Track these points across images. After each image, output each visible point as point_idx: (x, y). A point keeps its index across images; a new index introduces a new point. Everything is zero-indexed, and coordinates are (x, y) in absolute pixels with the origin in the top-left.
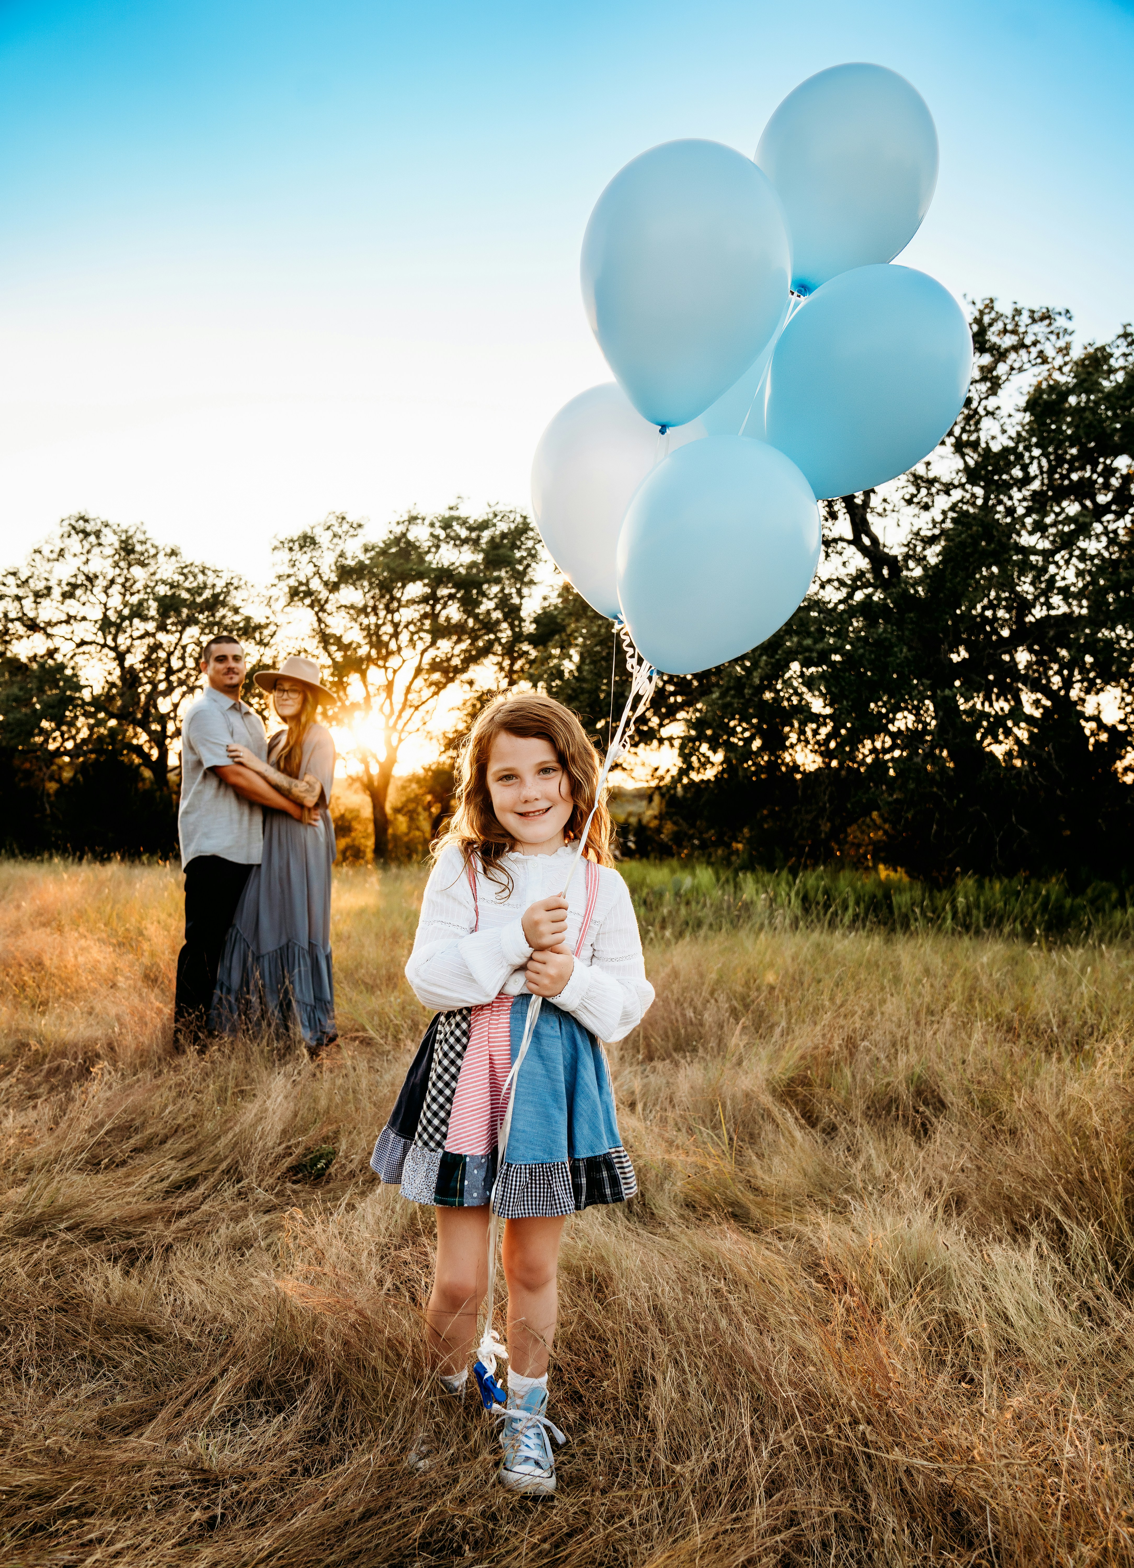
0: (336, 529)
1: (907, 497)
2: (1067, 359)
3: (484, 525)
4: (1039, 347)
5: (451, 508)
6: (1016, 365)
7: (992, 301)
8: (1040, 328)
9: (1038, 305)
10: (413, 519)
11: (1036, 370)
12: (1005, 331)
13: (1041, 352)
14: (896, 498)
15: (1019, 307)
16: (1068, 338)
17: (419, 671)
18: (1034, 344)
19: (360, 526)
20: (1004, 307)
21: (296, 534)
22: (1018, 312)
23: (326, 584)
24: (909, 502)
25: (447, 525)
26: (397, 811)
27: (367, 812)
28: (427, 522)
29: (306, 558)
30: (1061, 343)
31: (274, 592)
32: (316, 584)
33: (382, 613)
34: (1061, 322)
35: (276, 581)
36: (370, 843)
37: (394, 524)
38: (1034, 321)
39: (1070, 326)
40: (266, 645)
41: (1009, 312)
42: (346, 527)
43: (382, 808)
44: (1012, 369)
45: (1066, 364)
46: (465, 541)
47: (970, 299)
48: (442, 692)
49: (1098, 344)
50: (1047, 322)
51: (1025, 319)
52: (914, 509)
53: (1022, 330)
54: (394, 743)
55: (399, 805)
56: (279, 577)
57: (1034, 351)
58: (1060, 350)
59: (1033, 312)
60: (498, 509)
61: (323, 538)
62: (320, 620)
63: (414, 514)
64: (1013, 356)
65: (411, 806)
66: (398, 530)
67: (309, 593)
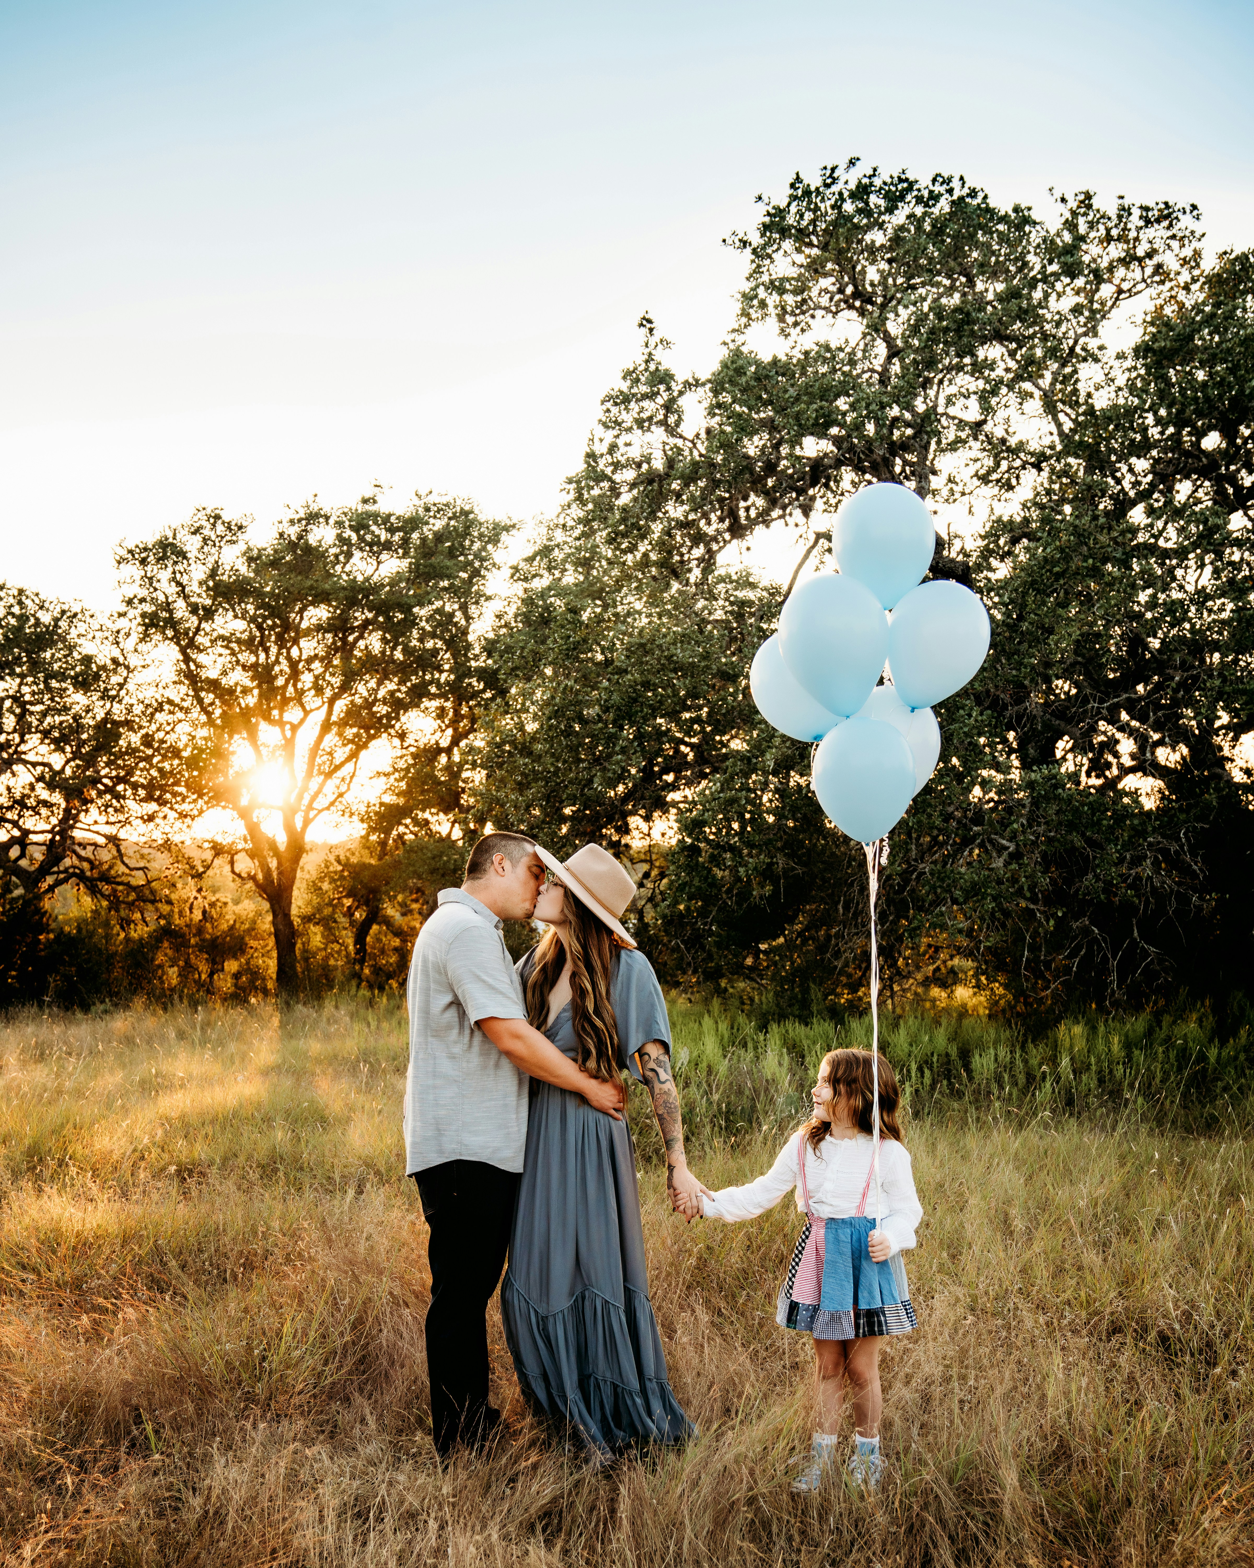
0: (206, 532)
1: (982, 472)
2: (1196, 272)
3: (412, 523)
4: (1156, 259)
5: (365, 501)
6: (1125, 286)
7: (1088, 196)
8: (1158, 232)
9: (1153, 199)
10: (313, 517)
11: (1152, 291)
12: (1109, 239)
13: (1159, 266)
14: (965, 475)
15: (1126, 202)
16: (1195, 244)
17: (326, 726)
18: (1150, 255)
19: (240, 528)
20: (1107, 204)
21: (150, 540)
22: (1125, 211)
23: (194, 609)
24: (985, 479)
25: (360, 524)
26: (307, 919)
27: (266, 923)
28: (332, 521)
29: (165, 575)
30: (1187, 252)
31: (123, 624)
32: (181, 609)
33: (274, 650)
34: (1186, 222)
35: (123, 608)
36: (270, 965)
37: (286, 524)
38: (1148, 222)
39: (1198, 228)
40: (113, 698)
41: (1113, 213)
42: (220, 528)
43: (287, 915)
44: (1120, 291)
45: (1194, 280)
46: (387, 546)
47: (1058, 195)
48: (363, 754)
49: (1237, 252)
50: (1165, 223)
51: (1135, 220)
52: (991, 490)
53: (1132, 234)
54: (299, 825)
55: (309, 910)
56: (130, 602)
57: (1150, 264)
58: (1185, 262)
59: (1147, 209)
60: (431, 499)
61: (192, 544)
62: (187, 659)
63: (314, 508)
64: (1121, 272)
65: (327, 911)
66: (293, 532)
67: (172, 623)
